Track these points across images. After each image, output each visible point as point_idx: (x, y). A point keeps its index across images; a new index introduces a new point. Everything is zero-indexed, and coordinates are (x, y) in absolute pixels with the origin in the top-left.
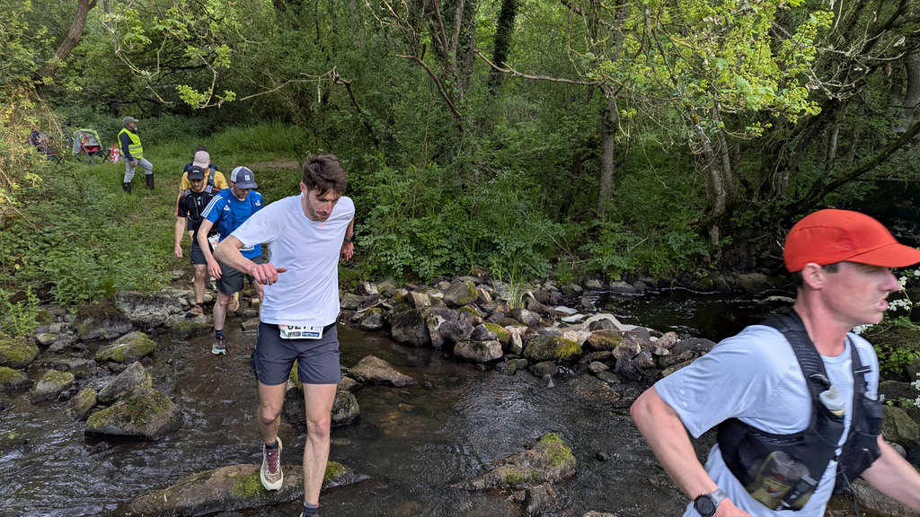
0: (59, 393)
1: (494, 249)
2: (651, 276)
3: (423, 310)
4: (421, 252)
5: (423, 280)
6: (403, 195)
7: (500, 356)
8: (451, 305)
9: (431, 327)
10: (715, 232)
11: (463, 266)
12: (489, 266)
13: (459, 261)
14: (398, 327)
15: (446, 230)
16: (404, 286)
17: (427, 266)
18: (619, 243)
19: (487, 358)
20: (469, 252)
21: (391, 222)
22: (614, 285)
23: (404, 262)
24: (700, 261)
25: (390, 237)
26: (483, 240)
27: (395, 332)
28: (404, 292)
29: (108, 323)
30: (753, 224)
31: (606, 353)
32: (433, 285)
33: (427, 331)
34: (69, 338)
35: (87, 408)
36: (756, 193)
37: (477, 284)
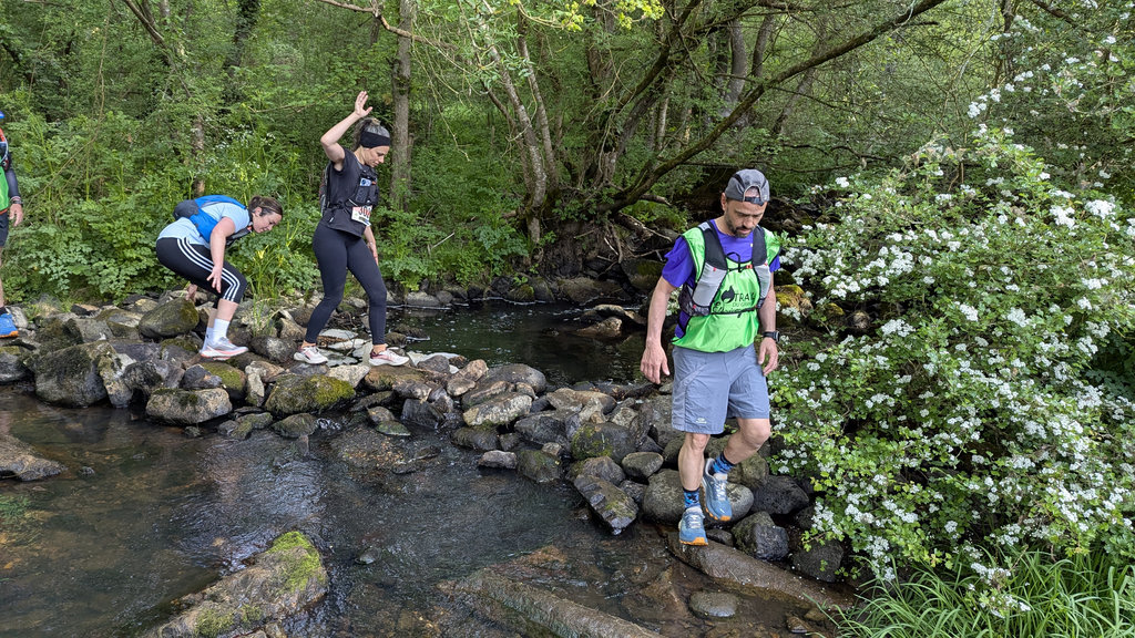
2: (459, 284)
3: (92, 347)
4: (102, 253)
5: (110, 297)
6: (64, 161)
7: (226, 411)
8: (150, 336)
9: (106, 374)
10: (535, 227)
17: (111, 276)
18: (416, 241)
19: (203, 417)
23: (70, 270)
24: (518, 263)
25: (44, 229)
27: (43, 385)
30: (577, 217)
31: (388, 394)
32: (126, 305)
33: (100, 380)
36: (581, 179)
37: (201, 302)
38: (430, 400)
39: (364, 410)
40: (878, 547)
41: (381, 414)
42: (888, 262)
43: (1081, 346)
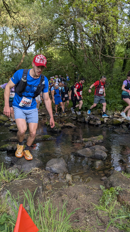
7: (100, 124)
14: (79, 118)
19: (96, 124)
33: (84, 119)
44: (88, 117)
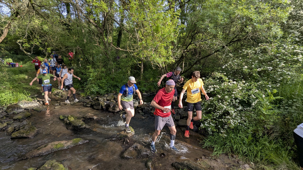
0: (2, 129)
1: (118, 87)
2: (151, 91)
3: (101, 102)
4: (101, 88)
5: (101, 94)
6: (96, 75)
7: (119, 111)
8: (108, 100)
9: (103, 105)
11: (111, 91)
12: (117, 91)
13: (110, 90)
14: (95, 106)
15: (106, 83)
16: (97, 96)
17: (102, 91)
18: (144, 85)
19: (116, 111)
20: (112, 88)
21: (93, 82)
22: (143, 93)
23: (97, 91)
25: (93, 85)
26: (115, 85)
27: (95, 107)
28: (96, 98)
29: (16, 110)
31: (141, 108)
32: (104, 96)
33: (102, 106)
34: (5, 114)
35: (11, 132)
37: (114, 95)
38: (147, 109)
39: (138, 111)
40: (209, 129)
41: (140, 111)
42: (210, 89)
43: (237, 101)
44: (105, 104)
